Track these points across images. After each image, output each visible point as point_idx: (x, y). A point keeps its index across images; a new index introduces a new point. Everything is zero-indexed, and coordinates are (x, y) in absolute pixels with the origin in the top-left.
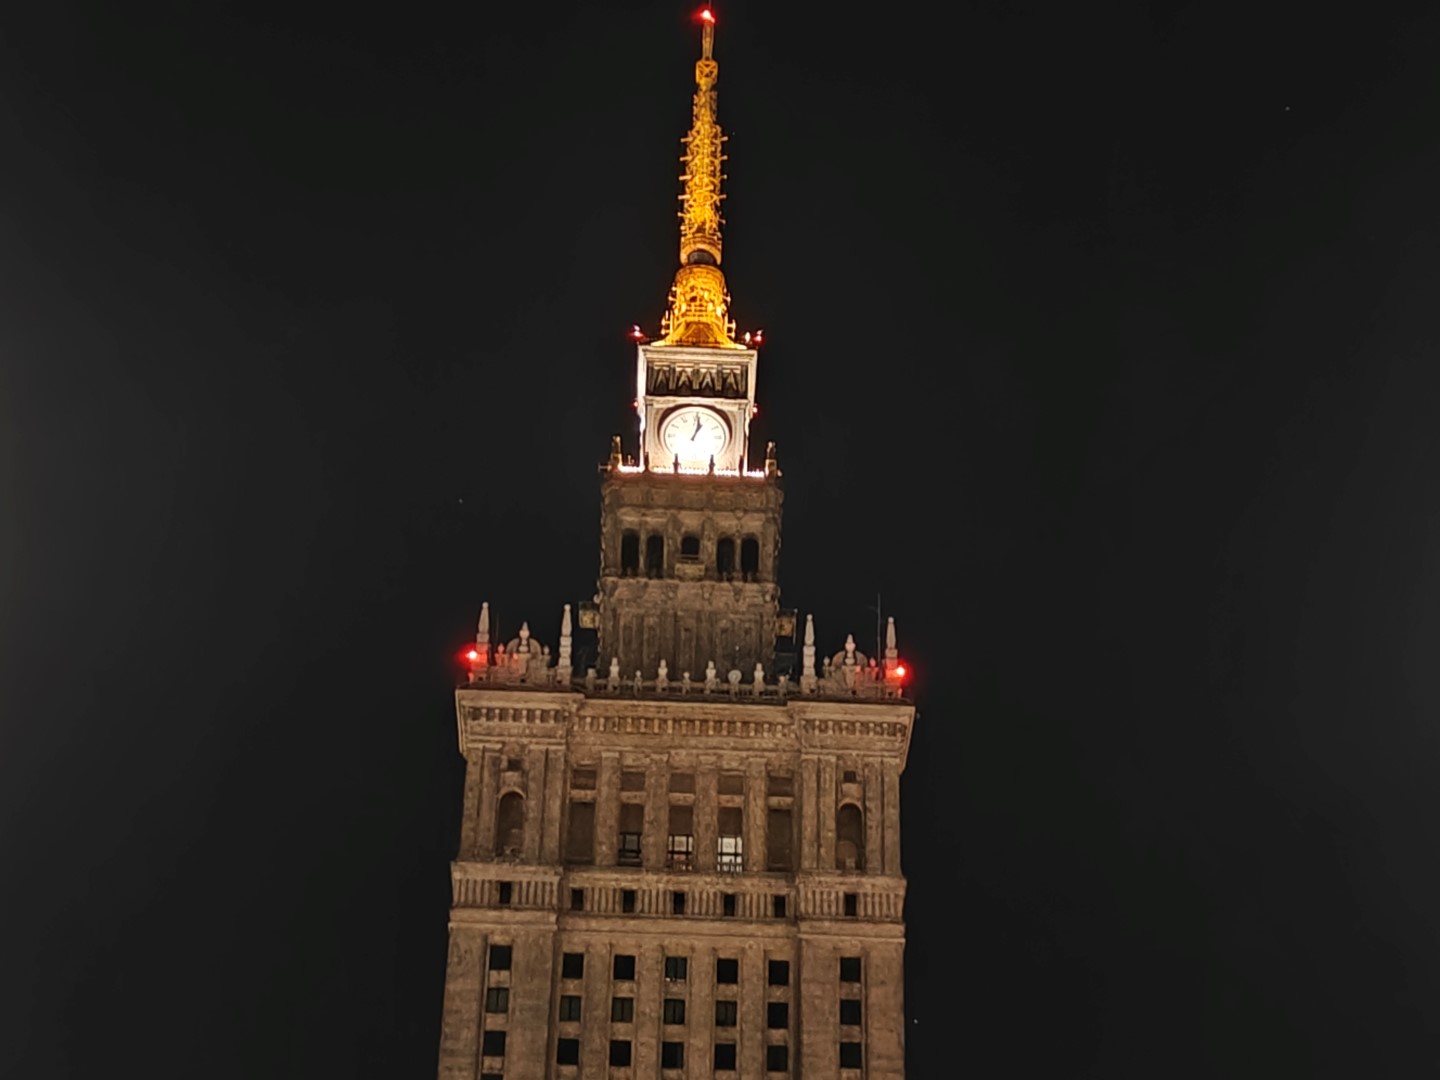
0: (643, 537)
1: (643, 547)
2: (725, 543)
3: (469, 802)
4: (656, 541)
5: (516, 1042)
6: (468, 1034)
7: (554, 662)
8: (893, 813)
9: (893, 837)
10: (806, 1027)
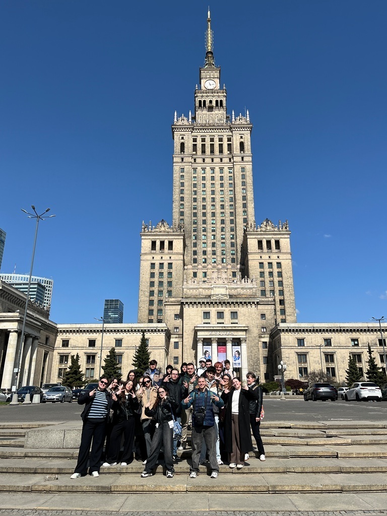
0: (202, 101)
1: (202, 103)
3: (175, 145)
5: (186, 184)
6: (178, 183)
7: (188, 120)
8: (249, 143)
9: (249, 147)
10: (235, 179)
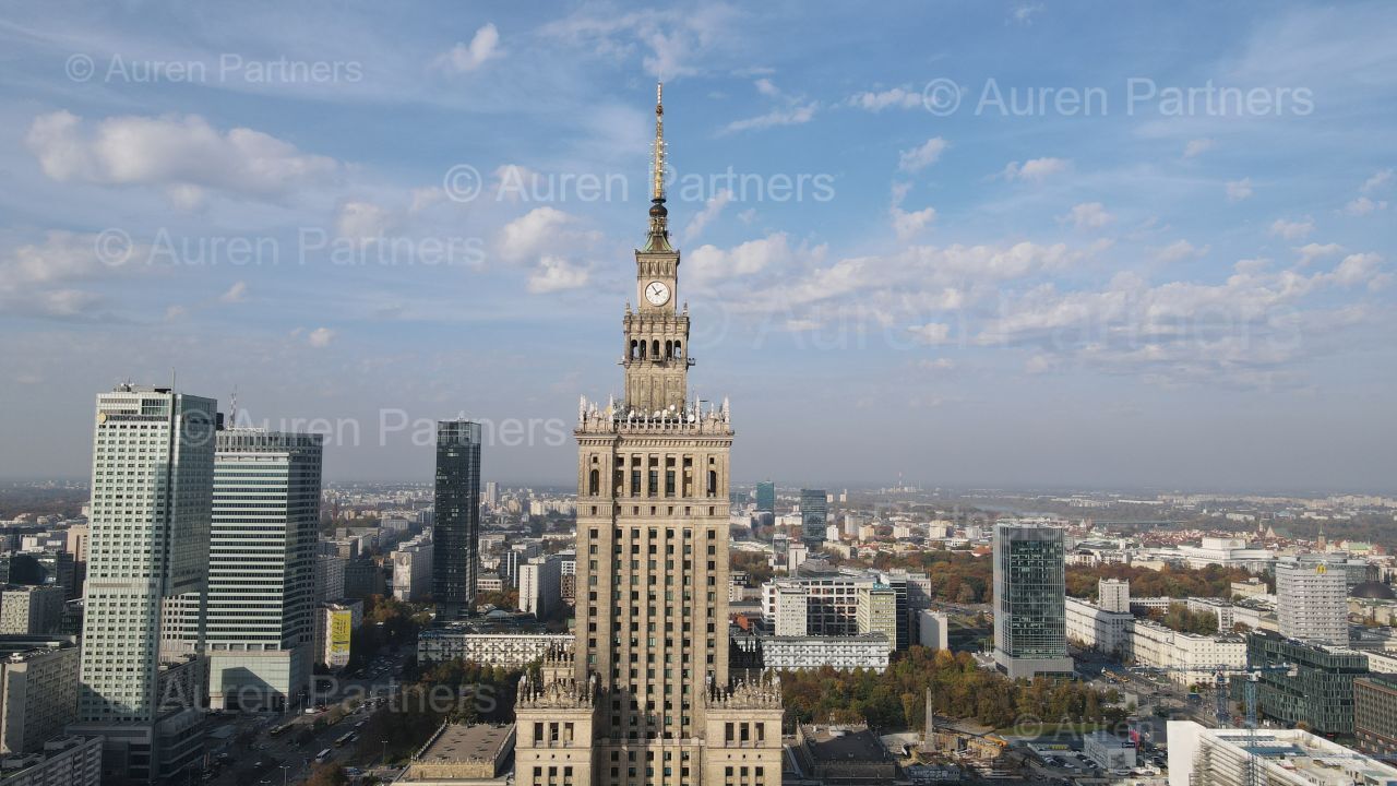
2: (669, 343)
4: (643, 343)
